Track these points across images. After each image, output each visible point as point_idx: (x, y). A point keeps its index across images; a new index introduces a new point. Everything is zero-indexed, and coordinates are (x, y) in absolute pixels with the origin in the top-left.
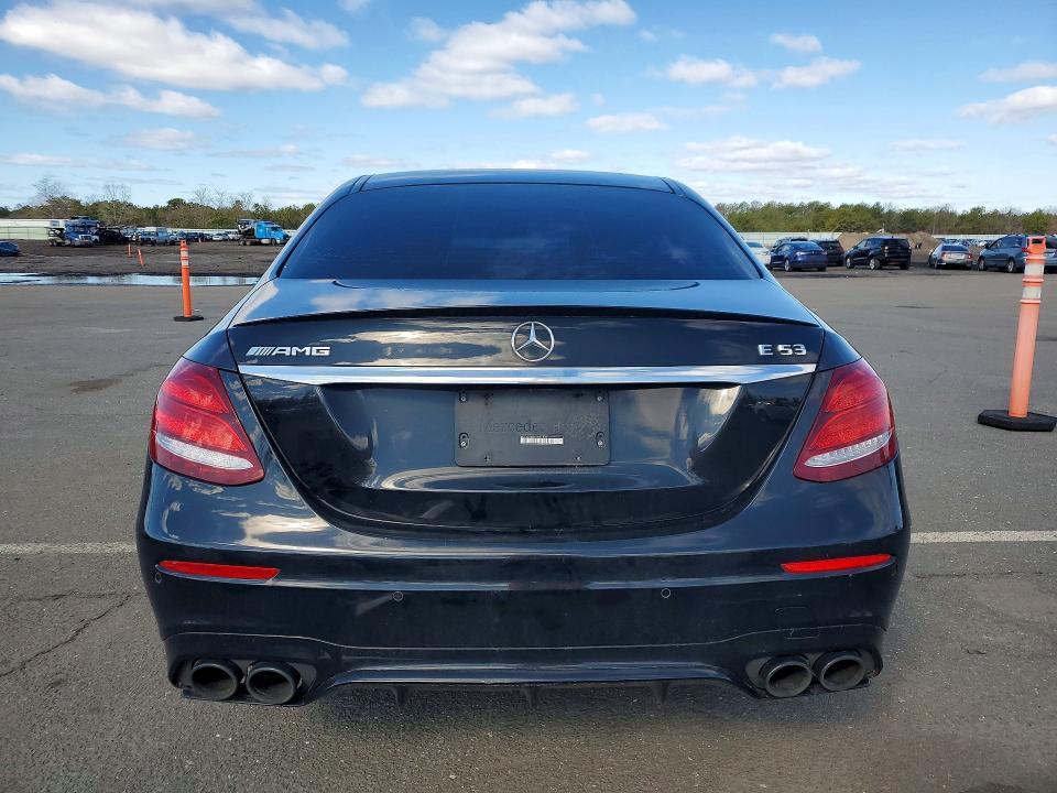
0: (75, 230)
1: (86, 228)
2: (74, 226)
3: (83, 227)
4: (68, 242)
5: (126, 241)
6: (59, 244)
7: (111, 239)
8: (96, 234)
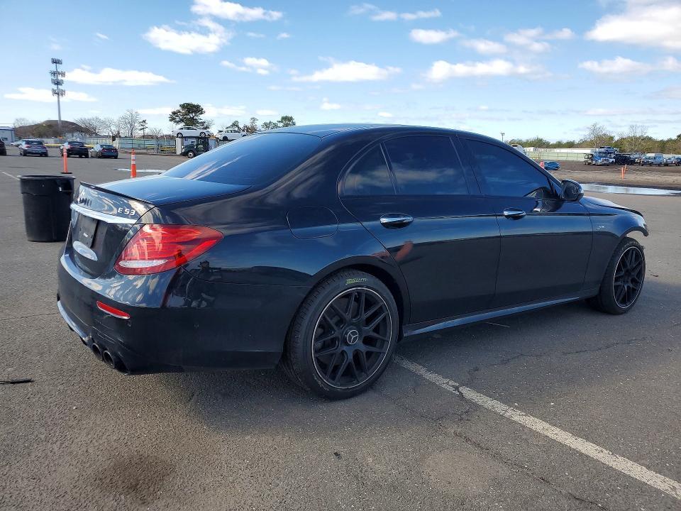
0: (601, 155)
1: (607, 153)
2: (600, 153)
3: (605, 153)
4: (594, 162)
5: (632, 162)
6: (589, 164)
7: (622, 161)
8: (614, 158)
